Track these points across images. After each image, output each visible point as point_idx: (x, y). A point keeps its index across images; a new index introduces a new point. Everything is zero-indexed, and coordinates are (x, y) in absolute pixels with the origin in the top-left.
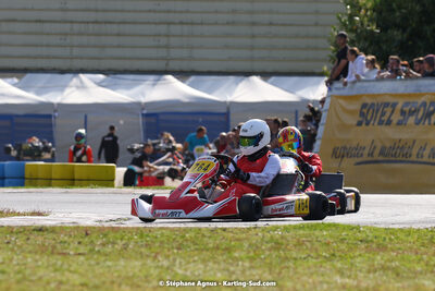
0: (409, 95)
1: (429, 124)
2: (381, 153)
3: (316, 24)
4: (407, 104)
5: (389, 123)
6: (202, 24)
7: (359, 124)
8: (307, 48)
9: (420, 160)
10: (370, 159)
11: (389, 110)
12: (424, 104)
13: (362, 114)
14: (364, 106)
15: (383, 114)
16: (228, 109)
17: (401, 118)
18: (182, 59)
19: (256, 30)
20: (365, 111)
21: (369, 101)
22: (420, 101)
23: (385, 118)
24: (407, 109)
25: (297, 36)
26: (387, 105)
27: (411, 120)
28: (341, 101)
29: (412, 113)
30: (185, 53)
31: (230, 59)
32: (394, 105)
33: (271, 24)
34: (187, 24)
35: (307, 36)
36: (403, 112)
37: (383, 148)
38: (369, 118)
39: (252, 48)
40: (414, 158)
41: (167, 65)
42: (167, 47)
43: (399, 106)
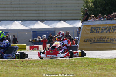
0: (104, 25)
1: (110, 32)
2: (97, 40)
3: (78, 7)
4: (103, 27)
5: (99, 32)
6: (48, 7)
7: (91, 33)
8: (76, 13)
9: (107, 42)
10: (94, 42)
11: (99, 29)
12: (108, 27)
13: (91, 30)
14: (92, 28)
15: (97, 30)
16: (55, 29)
17: (102, 31)
18: (43, 17)
19: (62, 8)
20: (92, 29)
21: (93, 27)
22: (107, 26)
23: (98, 31)
24: (103, 28)
25: (73, 10)
26: (98, 27)
27: (105, 31)
28: (86, 27)
29: (105, 29)
30: (43, 15)
31: (56, 16)
32: (100, 28)
33: (66, 7)
34: (44, 7)
35: (76, 10)
36: (102, 29)
37: (98, 39)
38: (93, 31)
39: (61, 13)
40: (106, 41)
41: (39, 18)
42: (39, 13)
43: (101, 28)
